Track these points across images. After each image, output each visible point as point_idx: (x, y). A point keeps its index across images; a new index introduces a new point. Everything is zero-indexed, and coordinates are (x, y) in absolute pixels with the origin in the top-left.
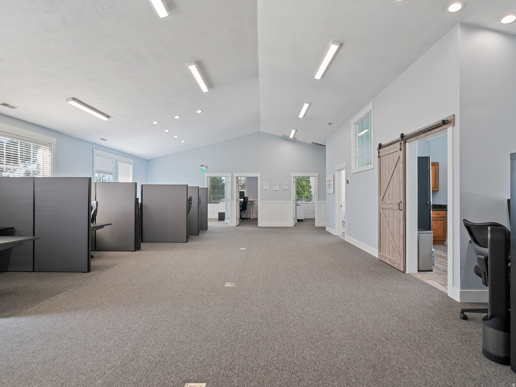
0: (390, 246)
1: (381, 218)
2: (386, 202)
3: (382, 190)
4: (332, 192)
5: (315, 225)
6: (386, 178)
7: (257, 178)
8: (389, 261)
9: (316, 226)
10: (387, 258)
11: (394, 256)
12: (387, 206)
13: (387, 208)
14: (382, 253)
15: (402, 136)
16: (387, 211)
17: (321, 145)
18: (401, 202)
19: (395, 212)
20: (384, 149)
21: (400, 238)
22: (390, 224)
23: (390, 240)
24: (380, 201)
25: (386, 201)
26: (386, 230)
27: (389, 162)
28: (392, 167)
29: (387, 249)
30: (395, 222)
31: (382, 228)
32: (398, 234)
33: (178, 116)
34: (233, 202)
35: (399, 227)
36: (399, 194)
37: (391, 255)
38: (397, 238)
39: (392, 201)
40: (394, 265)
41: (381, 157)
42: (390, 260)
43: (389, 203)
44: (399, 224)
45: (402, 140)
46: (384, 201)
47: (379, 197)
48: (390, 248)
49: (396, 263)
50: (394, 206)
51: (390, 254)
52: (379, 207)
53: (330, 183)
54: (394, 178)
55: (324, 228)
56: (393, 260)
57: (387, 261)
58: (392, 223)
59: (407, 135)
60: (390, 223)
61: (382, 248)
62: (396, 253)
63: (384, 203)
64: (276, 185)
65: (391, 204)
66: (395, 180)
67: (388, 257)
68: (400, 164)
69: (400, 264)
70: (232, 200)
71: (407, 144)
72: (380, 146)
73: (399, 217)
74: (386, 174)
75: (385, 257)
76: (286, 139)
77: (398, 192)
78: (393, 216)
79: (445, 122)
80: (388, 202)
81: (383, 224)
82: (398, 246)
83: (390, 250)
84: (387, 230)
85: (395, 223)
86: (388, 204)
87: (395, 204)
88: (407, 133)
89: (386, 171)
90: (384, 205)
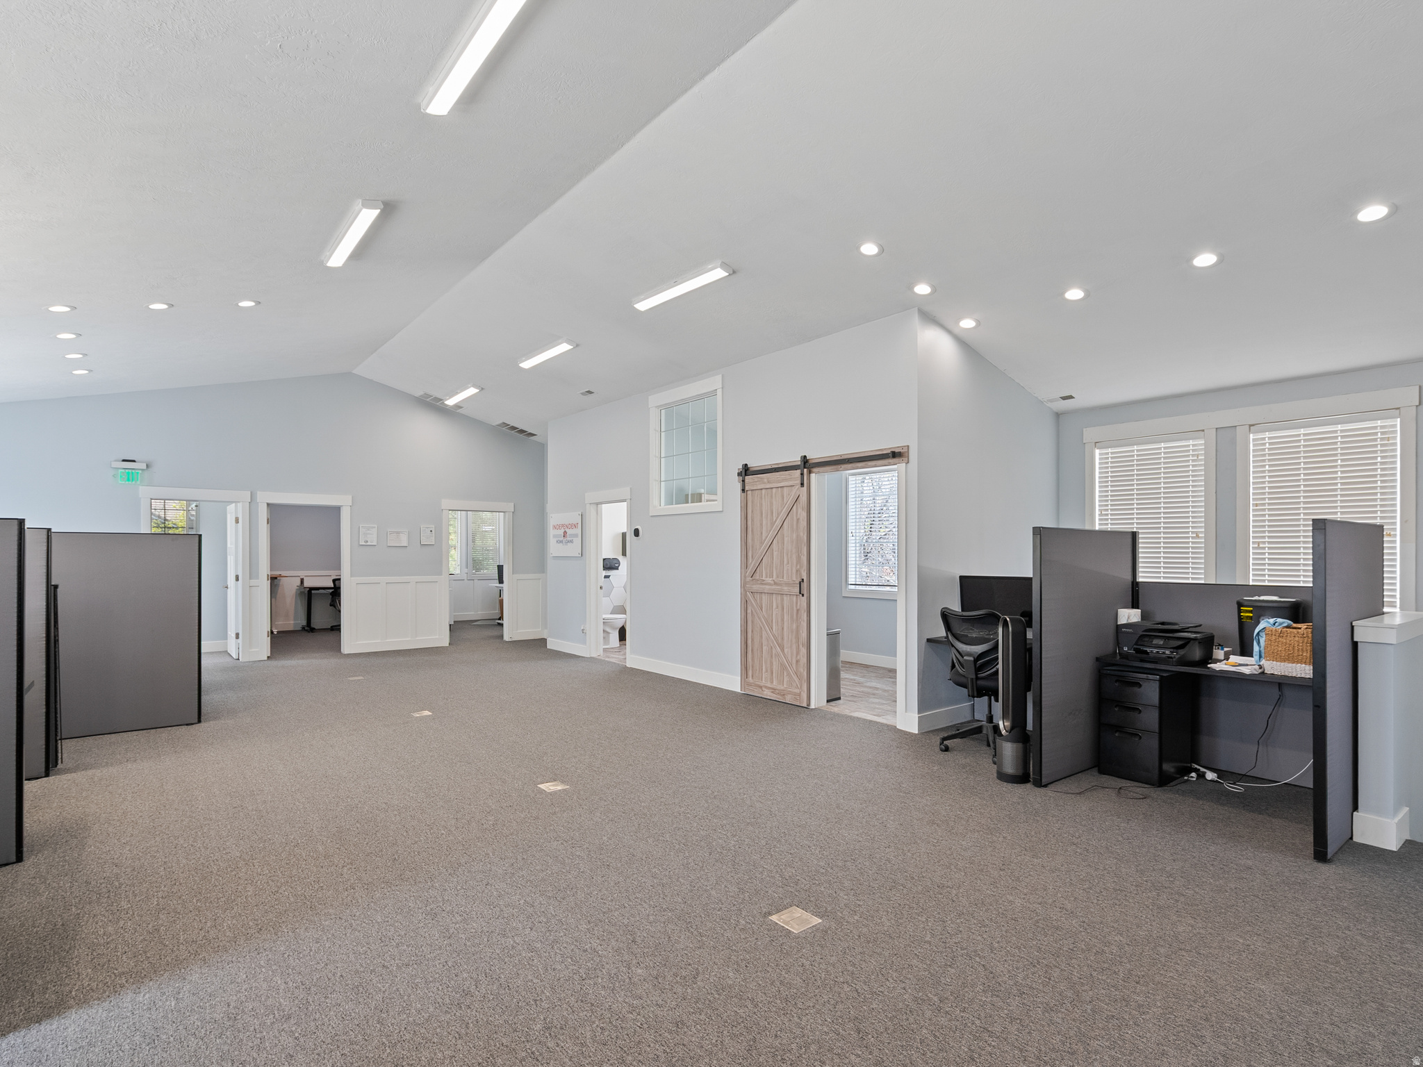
0: (774, 663)
1: (749, 611)
2: (763, 580)
3: (752, 556)
4: (577, 552)
5: (502, 636)
6: (762, 533)
7: (336, 510)
8: (772, 692)
9: (507, 640)
10: (766, 687)
11: (783, 681)
12: (767, 587)
13: (765, 591)
14: (751, 679)
15: (805, 460)
16: (764, 597)
17: (522, 431)
18: (803, 580)
20: (757, 478)
21: (801, 646)
22: (774, 621)
23: (774, 652)
24: (745, 577)
25: (763, 578)
26: (761, 633)
27: (771, 504)
28: (778, 515)
29: (764, 670)
30: (785, 617)
31: (752, 631)
32: (794, 641)
33: (164, 303)
34: (253, 582)
35: (798, 627)
36: (797, 566)
37: (774, 682)
38: (791, 647)
39: (778, 577)
40: (785, 698)
41: (749, 492)
42: (774, 690)
43: (773, 582)
44: (797, 620)
45: (805, 468)
46: (758, 578)
47: (743, 570)
48: (774, 667)
49: (790, 693)
50: (785, 588)
51: (774, 679)
52: (745, 590)
53: (565, 532)
54: (783, 535)
55: (542, 642)
56: (782, 688)
57: (767, 694)
58: (780, 620)
59: (814, 461)
60: (772, 620)
61: (752, 670)
62: (789, 674)
63: (759, 582)
64: (398, 533)
65: (775, 583)
66: (786, 539)
67: (769, 685)
68: (800, 510)
69: (799, 695)
70: (250, 579)
71: (813, 475)
72: (746, 471)
73: (796, 607)
74: (761, 524)
75: (761, 687)
76: (433, 405)
77: (795, 561)
78: (780, 606)
79: (895, 455)
80: (769, 580)
81: (753, 622)
82: (794, 661)
83: (774, 672)
84: (764, 633)
85: (785, 620)
86: (770, 584)
87: (788, 584)
88: (813, 456)
89: (761, 521)
90: (758, 586)
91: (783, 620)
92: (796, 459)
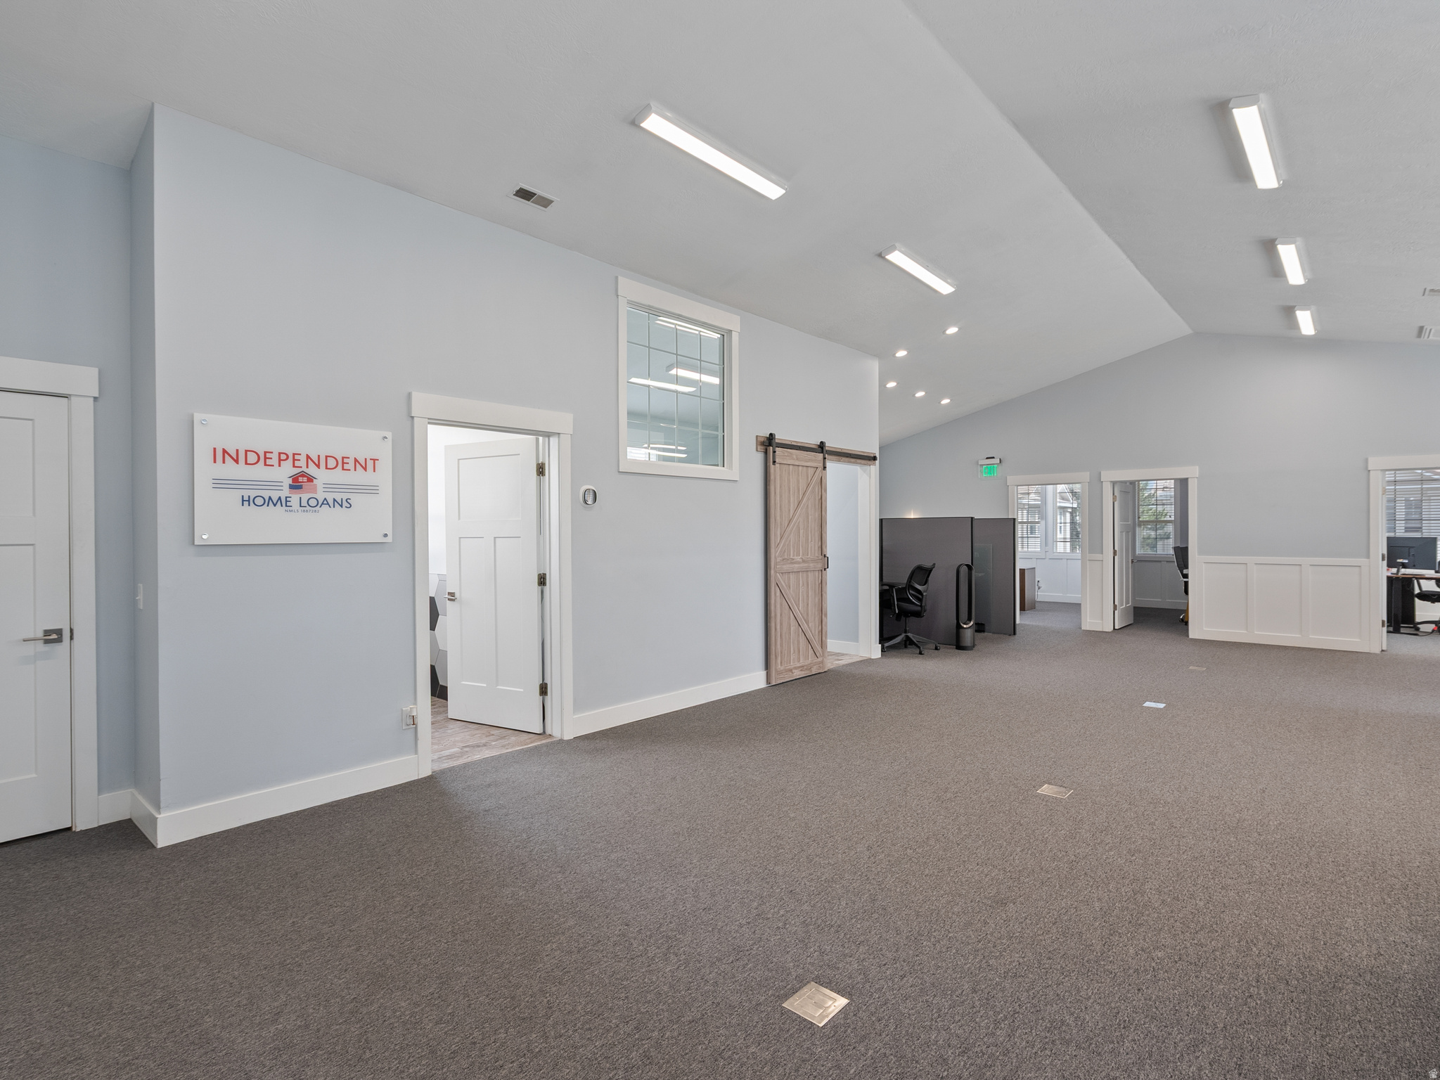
2: (793, 559)
6: (789, 510)
8: (801, 670)
10: (795, 668)
12: (796, 565)
13: (795, 570)
14: (780, 666)
15: (822, 446)
16: (792, 576)
19: (809, 574)
20: (787, 451)
27: (798, 481)
29: (793, 651)
30: (810, 594)
37: (801, 659)
39: (804, 554)
40: (811, 671)
41: (770, 463)
43: (801, 560)
46: (788, 557)
49: (815, 664)
50: (811, 565)
56: (807, 662)
57: (798, 674)
58: (805, 598)
60: (799, 599)
63: (789, 562)
65: (803, 561)
67: (796, 664)
71: (827, 462)
74: (789, 502)
78: (805, 583)
80: (798, 559)
86: (799, 563)
87: (813, 561)
88: (830, 445)
89: (789, 497)
90: (788, 566)
91: (808, 596)
92: (814, 441)
